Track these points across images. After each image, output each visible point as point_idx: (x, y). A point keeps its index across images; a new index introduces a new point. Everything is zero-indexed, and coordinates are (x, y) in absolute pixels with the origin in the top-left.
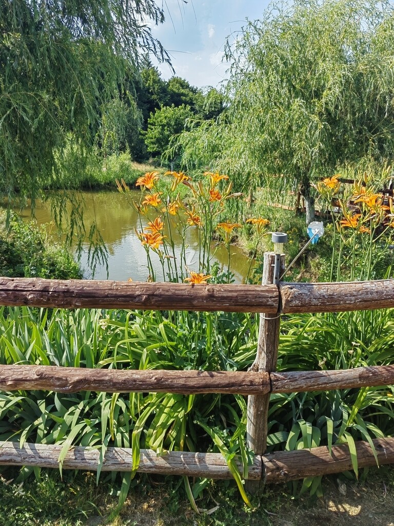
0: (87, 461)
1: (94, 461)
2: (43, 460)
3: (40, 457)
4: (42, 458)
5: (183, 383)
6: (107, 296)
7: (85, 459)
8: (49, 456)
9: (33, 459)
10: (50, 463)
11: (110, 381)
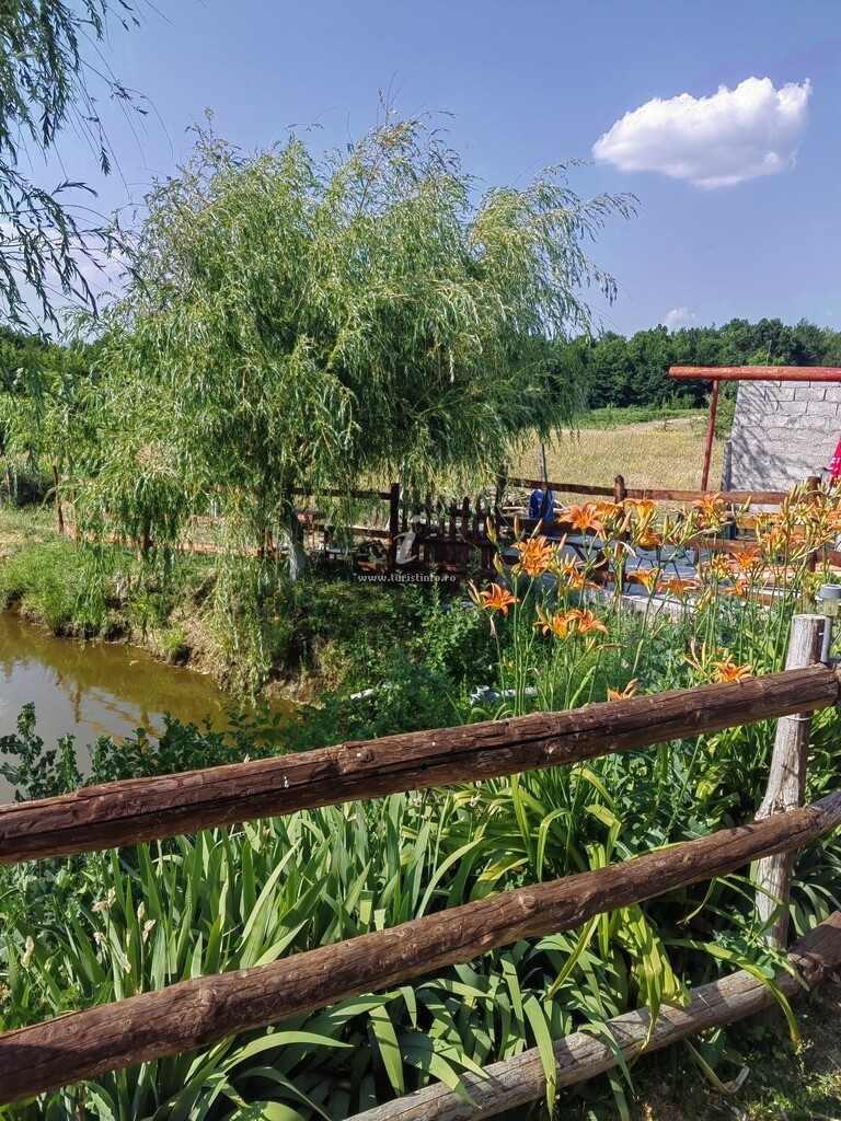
0: (580, 1062)
1: (590, 1059)
2: (510, 1094)
3: (505, 1090)
4: (509, 1089)
7: (575, 1061)
8: (519, 1079)
9: (493, 1100)
10: (523, 1095)
11: (630, 883)
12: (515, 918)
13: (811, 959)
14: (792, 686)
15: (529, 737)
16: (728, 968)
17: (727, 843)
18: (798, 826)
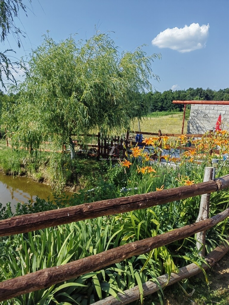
0: (149, 289)
1: (152, 288)
2: (131, 298)
3: (129, 297)
4: (130, 297)
5: (187, 232)
6: (167, 197)
7: (148, 289)
8: (133, 294)
9: (126, 300)
10: (134, 298)
11: (162, 240)
12: (131, 250)
13: (211, 259)
14: (205, 186)
15: (134, 201)
16: (189, 263)
17: (188, 229)
18: (207, 224)
